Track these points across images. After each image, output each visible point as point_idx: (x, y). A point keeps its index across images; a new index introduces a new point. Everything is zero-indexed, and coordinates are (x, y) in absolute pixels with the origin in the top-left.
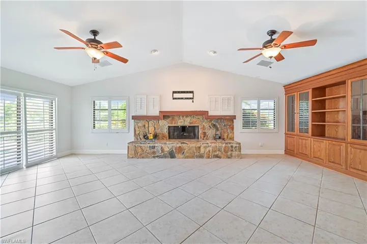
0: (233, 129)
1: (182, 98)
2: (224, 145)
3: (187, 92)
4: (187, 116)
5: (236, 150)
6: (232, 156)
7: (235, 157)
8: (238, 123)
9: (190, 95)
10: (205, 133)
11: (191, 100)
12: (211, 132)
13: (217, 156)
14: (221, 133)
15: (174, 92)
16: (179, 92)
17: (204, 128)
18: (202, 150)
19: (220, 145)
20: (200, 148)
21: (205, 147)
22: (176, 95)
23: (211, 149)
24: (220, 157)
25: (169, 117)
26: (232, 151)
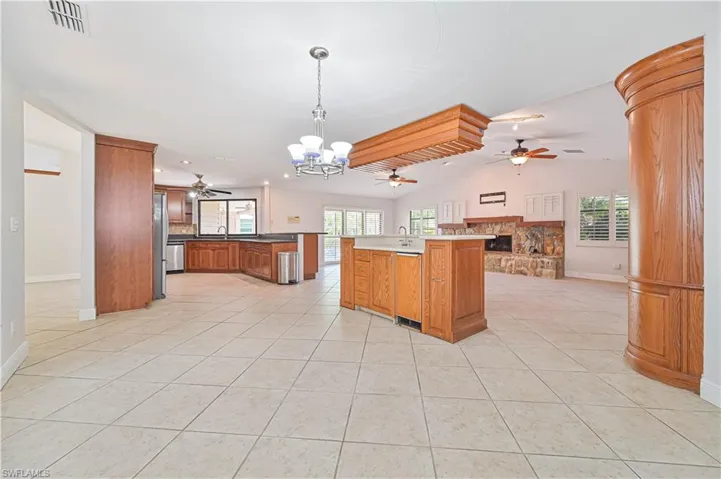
0: (562, 240)
1: (493, 194)
2: (531, 259)
3: (498, 194)
4: (496, 223)
5: (547, 268)
6: (541, 274)
7: (547, 276)
8: (572, 234)
9: (501, 197)
10: (519, 245)
11: (502, 204)
12: (527, 244)
13: (521, 273)
14: (543, 247)
15: (481, 196)
16: (487, 195)
17: (519, 238)
18: (503, 263)
19: (526, 259)
20: (500, 260)
21: (507, 260)
22: (484, 199)
23: (513, 262)
24: (525, 274)
25: (475, 225)
26: (542, 267)
